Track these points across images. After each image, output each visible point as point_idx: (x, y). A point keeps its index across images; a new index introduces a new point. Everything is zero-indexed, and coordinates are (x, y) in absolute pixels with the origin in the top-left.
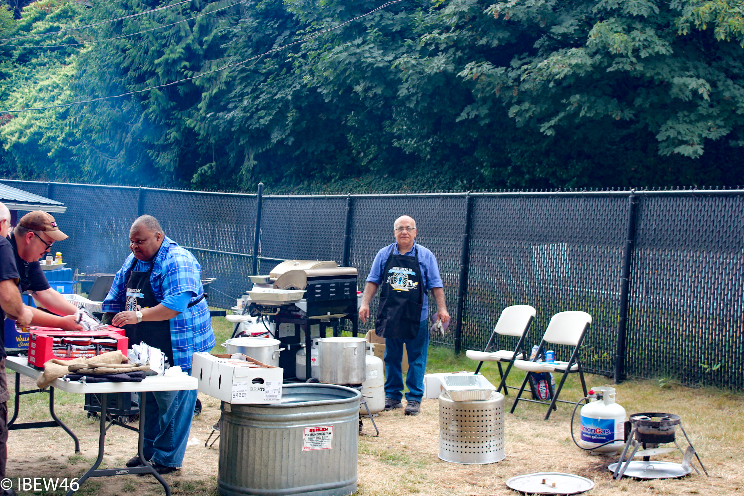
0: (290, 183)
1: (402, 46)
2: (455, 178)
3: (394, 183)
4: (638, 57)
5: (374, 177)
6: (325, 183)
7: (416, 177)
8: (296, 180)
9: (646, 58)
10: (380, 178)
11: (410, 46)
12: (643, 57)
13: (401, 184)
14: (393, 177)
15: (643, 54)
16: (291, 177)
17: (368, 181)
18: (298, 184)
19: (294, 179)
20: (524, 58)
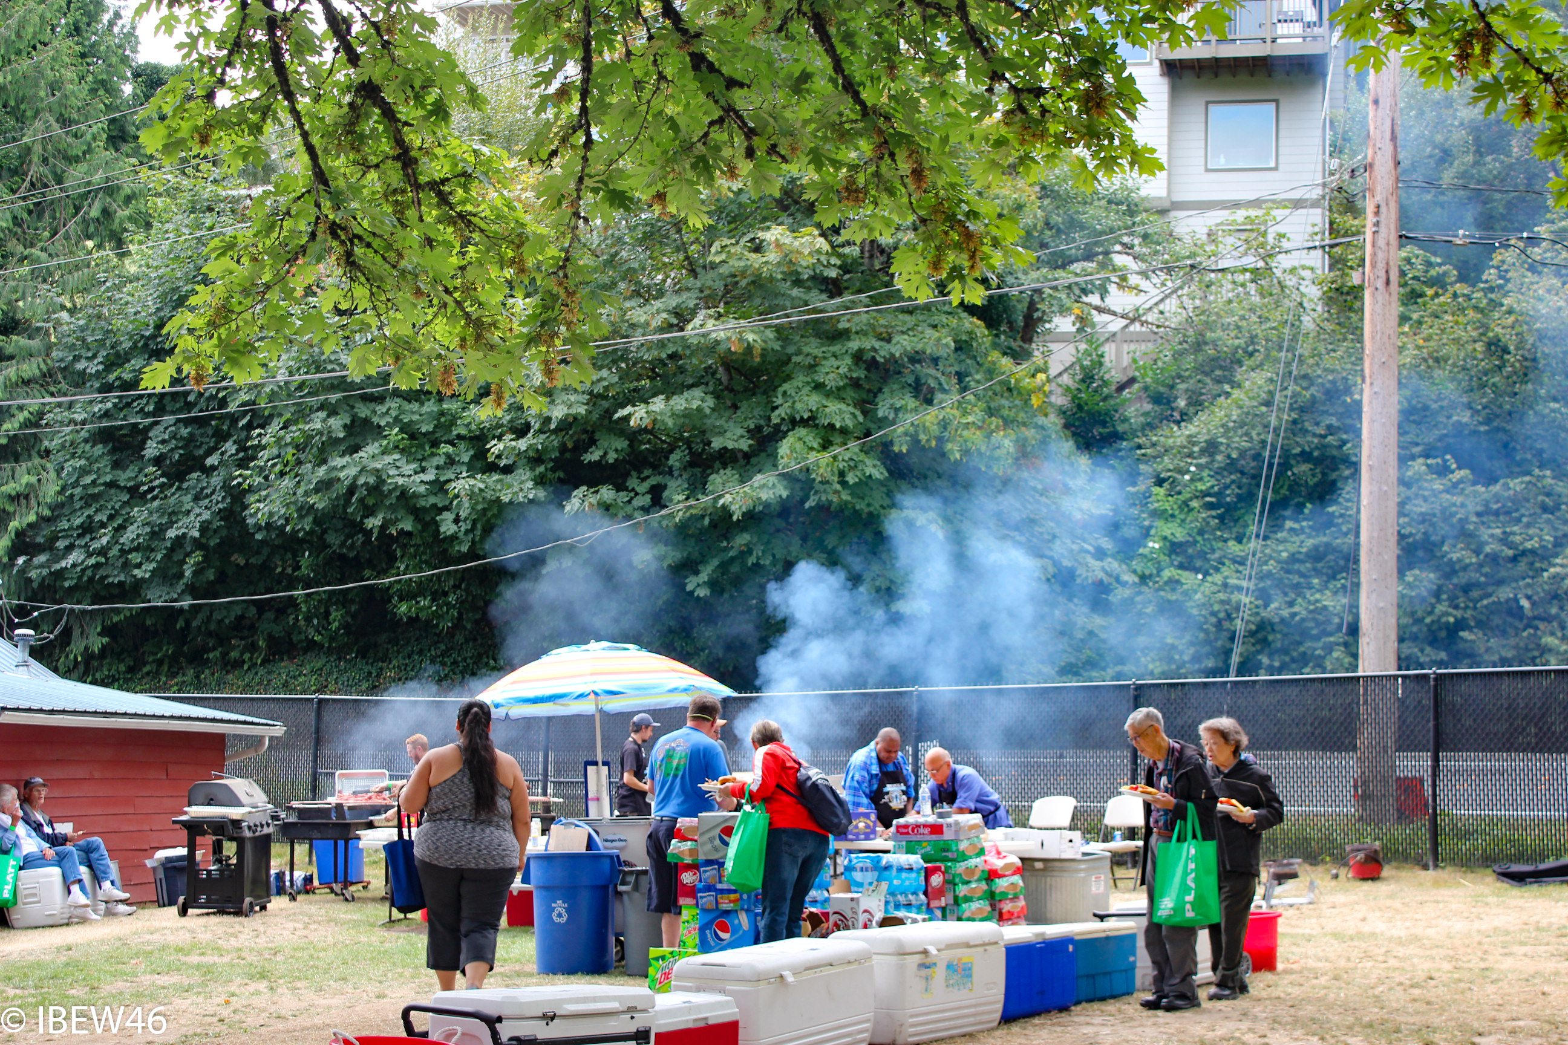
0: (157, 673)
1: (433, 455)
2: (480, 656)
3: (366, 668)
4: (843, 483)
5: (324, 660)
6: (228, 672)
7: (409, 657)
8: (170, 667)
9: (855, 484)
10: (340, 659)
11: (448, 456)
12: (851, 482)
13: (381, 669)
14: (364, 657)
15: (851, 479)
16: (160, 663)
17: (319, 665)
18: (174, 675)
19: (165, 668)
20: (648, 477)
